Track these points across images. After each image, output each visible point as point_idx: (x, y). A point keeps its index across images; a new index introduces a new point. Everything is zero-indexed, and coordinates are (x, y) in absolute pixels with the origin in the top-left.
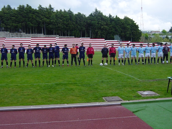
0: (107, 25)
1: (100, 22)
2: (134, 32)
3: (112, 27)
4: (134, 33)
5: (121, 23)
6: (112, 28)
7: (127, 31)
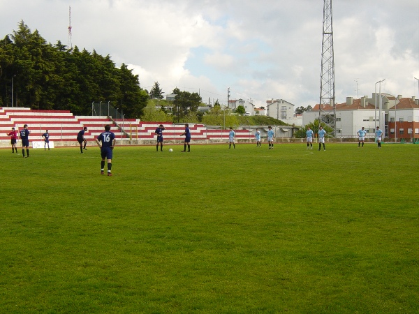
0: (57, 71)
1: (41, 62)
2: (131, 95)
3: (73, 79)
4: (129, 98)
5: (97, 68)
6: (72, 81)
7: (112, 91)
